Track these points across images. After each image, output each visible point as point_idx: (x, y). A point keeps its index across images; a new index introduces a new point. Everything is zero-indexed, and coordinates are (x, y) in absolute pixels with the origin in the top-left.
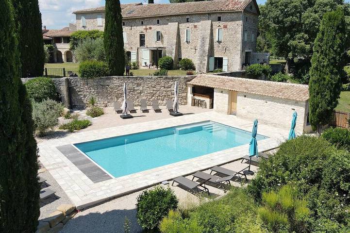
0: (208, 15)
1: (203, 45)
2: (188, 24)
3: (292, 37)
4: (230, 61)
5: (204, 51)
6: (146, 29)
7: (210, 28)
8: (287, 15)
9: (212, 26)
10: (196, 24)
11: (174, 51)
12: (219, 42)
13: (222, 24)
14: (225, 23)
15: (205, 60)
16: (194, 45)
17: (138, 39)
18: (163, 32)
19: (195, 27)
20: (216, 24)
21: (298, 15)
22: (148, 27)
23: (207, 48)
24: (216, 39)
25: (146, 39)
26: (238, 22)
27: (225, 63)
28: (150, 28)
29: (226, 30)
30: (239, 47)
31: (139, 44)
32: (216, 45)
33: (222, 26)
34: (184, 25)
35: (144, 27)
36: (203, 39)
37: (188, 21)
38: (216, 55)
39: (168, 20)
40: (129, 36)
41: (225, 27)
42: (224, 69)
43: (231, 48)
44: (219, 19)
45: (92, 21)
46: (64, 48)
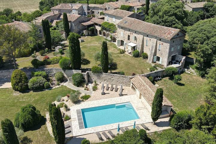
0: (156, 37)
1: (152, 50)
4: (163, 60)
7: (156, 43)
9: (157, 42)
10: (151, 39)
11: (140, 48)
12: (159, 50)
13: (161, 42)
14: (163, 43)
15: (152, 57)
16: (149, 47)
17: (127, 36)
18: (137, 37)
19: (150, 40)
20: (159, 42)
22: (131, 33)
23: (153, 52)
24: (158, 48)
25: (131, 38)
26: (168, 44)
27: (161, 60)
28: (132, 34)
29: (162, 46)
30: (167, 55)
31: (127, 39)
32: (158, 51)
33: (161, 43)
34: (146, 37)
35: (130, 32)
36: (152, 47)
37: (147, 36)
38: (158, 55)
39: (140, 33)
40: (124, 34)
41: (162, 44)
42: (160, 62)
43: (164, 54)
44: (160, 40)
45: (111, 18)
46: (98, 28)
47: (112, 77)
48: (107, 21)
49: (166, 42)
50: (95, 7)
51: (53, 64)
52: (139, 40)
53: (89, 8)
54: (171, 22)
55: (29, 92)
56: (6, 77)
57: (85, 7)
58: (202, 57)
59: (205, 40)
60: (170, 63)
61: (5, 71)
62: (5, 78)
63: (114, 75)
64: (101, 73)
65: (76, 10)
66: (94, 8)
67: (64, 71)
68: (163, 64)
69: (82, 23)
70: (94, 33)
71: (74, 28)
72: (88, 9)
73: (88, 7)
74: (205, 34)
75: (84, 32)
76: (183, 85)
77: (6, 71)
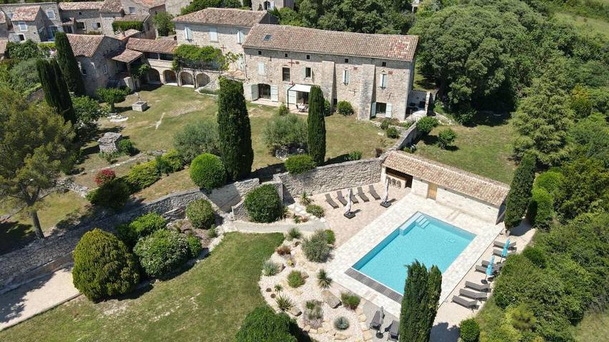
0: (372, 60)
1: (365, 91)
2: (346, 65)
3: (454, 80)
4: (394, 108)
5: (367, 97)
6: (292, 63)
8: (451, 60)
9: (375, 71)
10: (356, 66)
12: (383, 88)
13: (387, 70)
14: (390, 70)
15: (368, 107)
16: (353, 87)
17: (280, 72)
18: (315, 69)
19: (355, 69)
20: (380, 69)
21: (463, 60)
22: (294, 61)
23: (370, 94)
24: (379, 84)
25: (292, 73)
26: (405, 70)
27: (388, 109)
28: (298, 63)
29: (391, 76)
31: (281, 78)
32: (378, 90)
33: (387, 72)
34: (341, 65)
35: (290, 61)
36: (366, 84)
37: (347, 61)
38: (379, 100)
39: (321, 57)
40: (267, 67)
41: (390, 73)
42: (388, 114)
43: (396, 95)
44: (384, 65)
45: (202, 33)
46: (161, 66)
47: (340, 172)
48: (187, 43)
49: (399, 67)
50: (81, 10)
51: (149, 186)
52: (323, 73)
53: (64, 15)
54: (374, 23)
55: (151, 288)
56: (15, 274)
57: (51, 12)
58: (468, 85)
59: (469, 50)
60: (409, 111)
61: (8, 255)
62: (11, 279)
63: (344, 166)
64: (313, 169)
65: (29, 22)
66: (81, 13)
67: (208, 193)
68: (395, 116)
69: (113, 58)
70: (147, 81)
71: (98, 76)
72: (64, 19)
73: (60, 10)
74: (467, 39)
75: (127, 82)
76: (454, 149)
77: (14, 253)
